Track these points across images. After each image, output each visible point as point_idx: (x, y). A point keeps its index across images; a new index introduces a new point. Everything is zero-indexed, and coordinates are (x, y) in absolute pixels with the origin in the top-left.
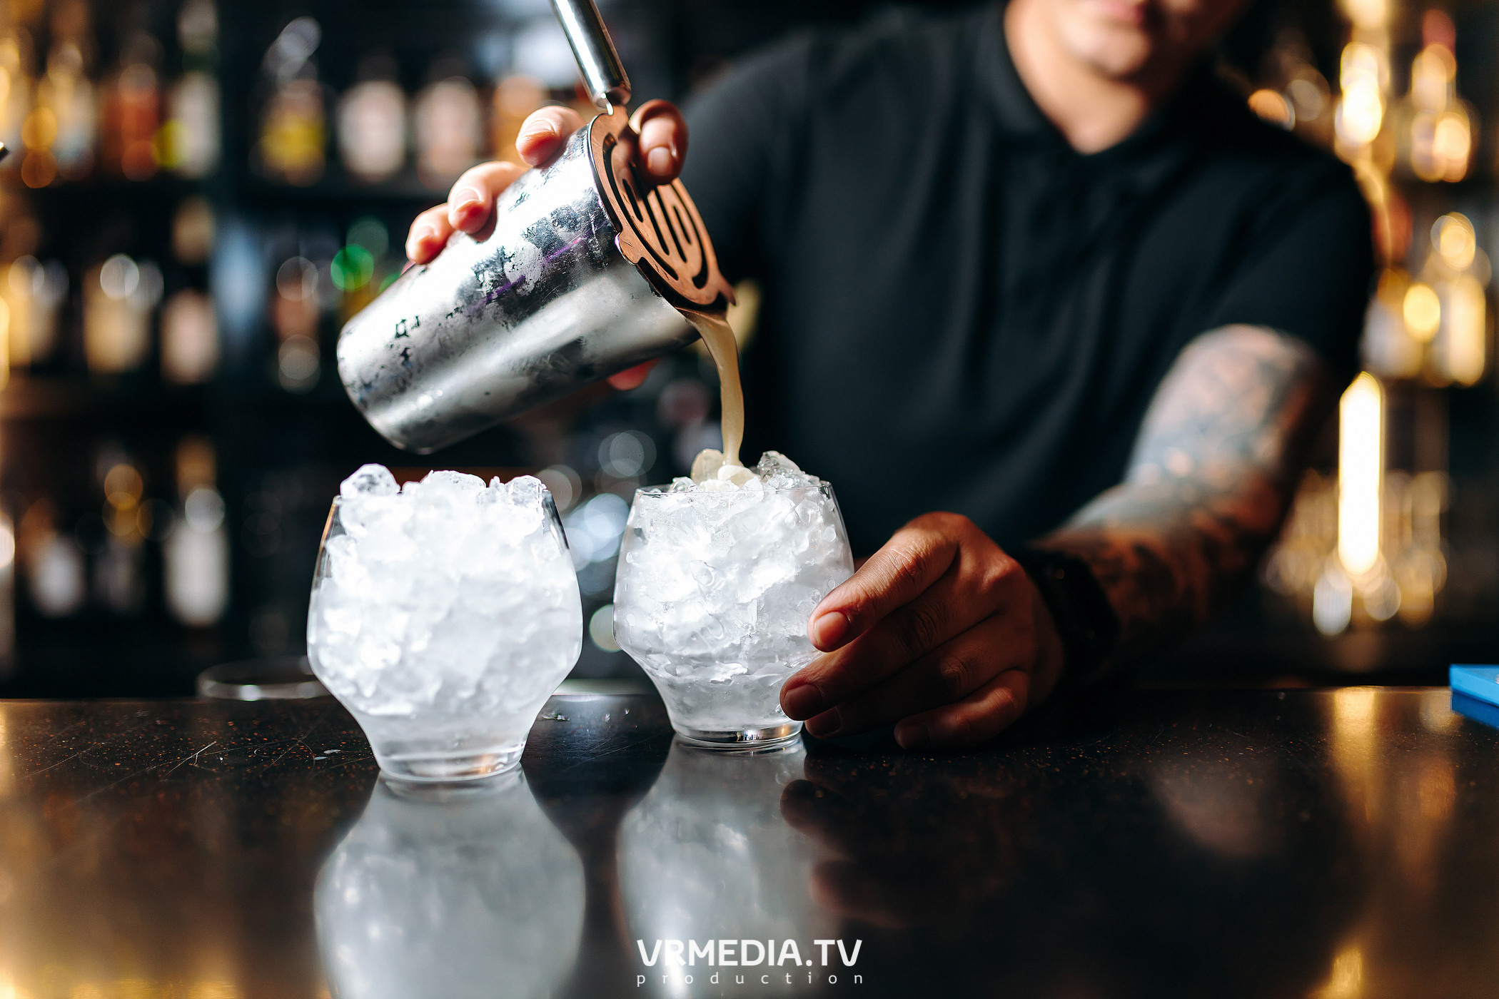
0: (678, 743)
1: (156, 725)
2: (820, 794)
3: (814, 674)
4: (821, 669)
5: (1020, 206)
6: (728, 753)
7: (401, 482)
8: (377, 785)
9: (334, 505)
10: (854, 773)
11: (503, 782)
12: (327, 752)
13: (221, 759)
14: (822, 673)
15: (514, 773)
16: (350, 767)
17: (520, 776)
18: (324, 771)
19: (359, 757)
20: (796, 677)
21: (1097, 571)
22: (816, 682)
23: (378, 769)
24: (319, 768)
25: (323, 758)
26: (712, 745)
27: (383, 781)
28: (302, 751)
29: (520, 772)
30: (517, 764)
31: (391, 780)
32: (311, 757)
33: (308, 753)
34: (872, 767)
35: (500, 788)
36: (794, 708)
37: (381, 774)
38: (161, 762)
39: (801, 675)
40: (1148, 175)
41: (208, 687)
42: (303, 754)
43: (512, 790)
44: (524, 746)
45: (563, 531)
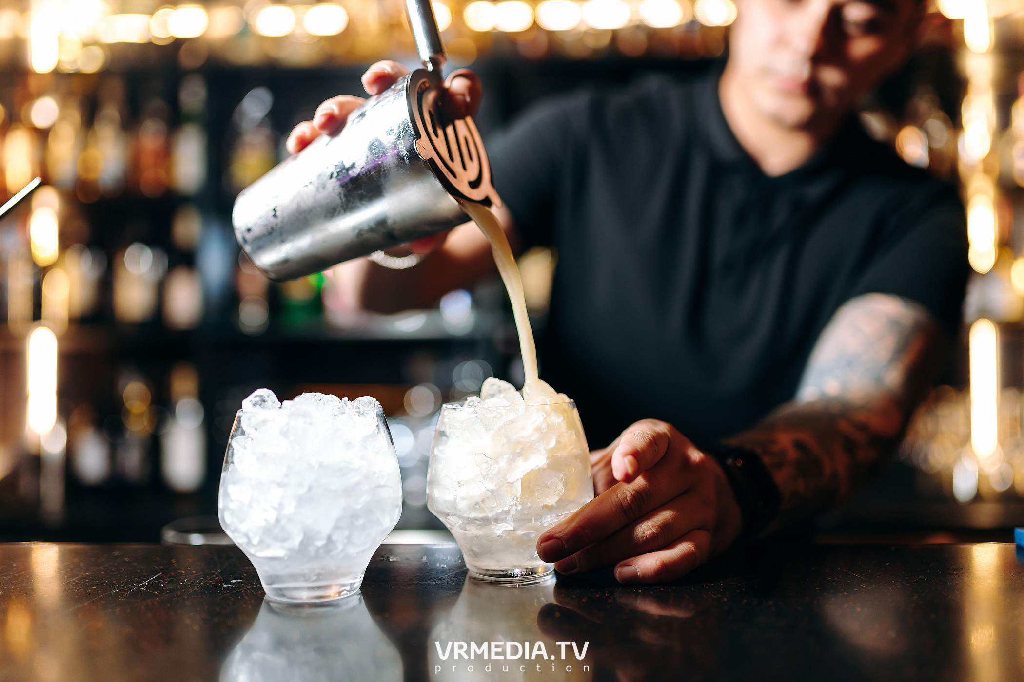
0: (471, 578)
1: (124, 561)
2: (558, 615)
3: (560, 532)
4: (565, 529)
5: (725, 211)
6: (503, 585)
7: (281, 400)
8: (263, 605)
9: (237, 415)
10: (584, 600)
11: (347, 602)
12: (233, 581)
13: (162, 585)
14: (566, 531)
15: (356, 596)
16: (246, 592)
17: (360, 599)
18: (228, 594)
19: (253, 585)
20: (548, 534)
21: (766, 460)
22: (561, 537)
23: (264, 593)
24: (225, 592)
25: (230, 585)
26: (491, 580)
27: (268, 602)
28: (217, 580)
29: (360, 596)
30: (358, 590)
31: (273, 602)
32: (222, 584)
33: (220, 582)
34: (598, 596)
35: (345, 607)
36: (547, 555)
37: (266, 597)
38: (123, 587)
39: (551, 533)
40: (815, 191)
41: (170, 536)
42: (217, 582)
43: (354, 608)
44: (362, 579)
45: (390, 433)
